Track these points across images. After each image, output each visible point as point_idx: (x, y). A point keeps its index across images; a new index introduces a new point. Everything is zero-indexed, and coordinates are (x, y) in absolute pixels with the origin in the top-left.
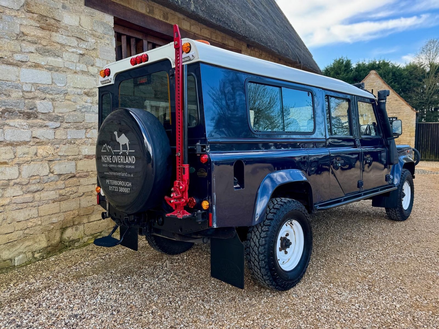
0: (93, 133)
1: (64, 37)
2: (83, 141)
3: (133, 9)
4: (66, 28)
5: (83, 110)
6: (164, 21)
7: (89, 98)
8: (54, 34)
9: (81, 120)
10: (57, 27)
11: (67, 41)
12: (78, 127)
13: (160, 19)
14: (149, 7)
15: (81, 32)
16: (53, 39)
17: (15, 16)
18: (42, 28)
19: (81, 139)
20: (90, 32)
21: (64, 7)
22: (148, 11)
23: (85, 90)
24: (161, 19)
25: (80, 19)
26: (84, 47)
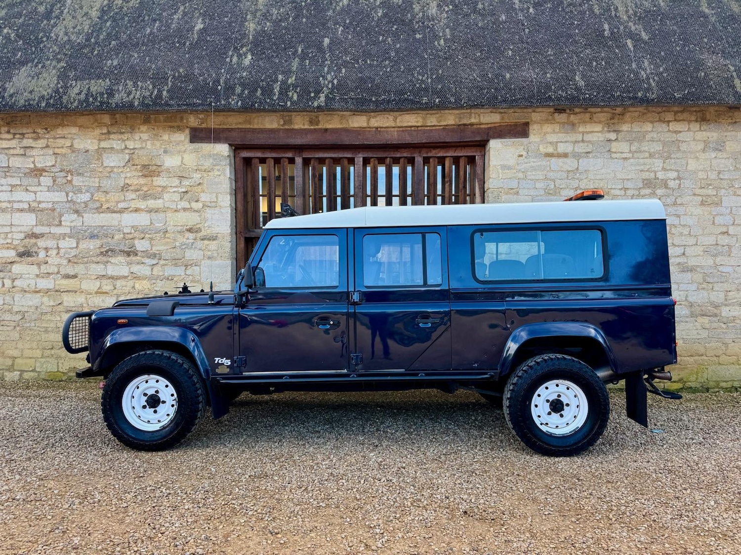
0: (194, 270)
1: (165, 179)
2: (182, 277)
3: (258, 127)
4: (168, 171)
5: (184, 247)
6: (312, 127)
7: (191, 234)
8: (155, 179)
9: (179, 256)
10: (158, 172)
11: (167, 183)
12: (176, 264)
13: (303, 127)
14: (283, 119)
15: (183, 171)
16: (155, 183)
17: (122, 172)
18: (145, 176)
19: (180, 275)
20: (195, 168)
21: (165, 152)
22: (282, 122)
23: (188, 227)
24: (306, 127)
25: (183, 158)
26: (188, 183)
